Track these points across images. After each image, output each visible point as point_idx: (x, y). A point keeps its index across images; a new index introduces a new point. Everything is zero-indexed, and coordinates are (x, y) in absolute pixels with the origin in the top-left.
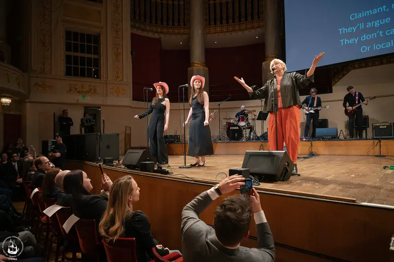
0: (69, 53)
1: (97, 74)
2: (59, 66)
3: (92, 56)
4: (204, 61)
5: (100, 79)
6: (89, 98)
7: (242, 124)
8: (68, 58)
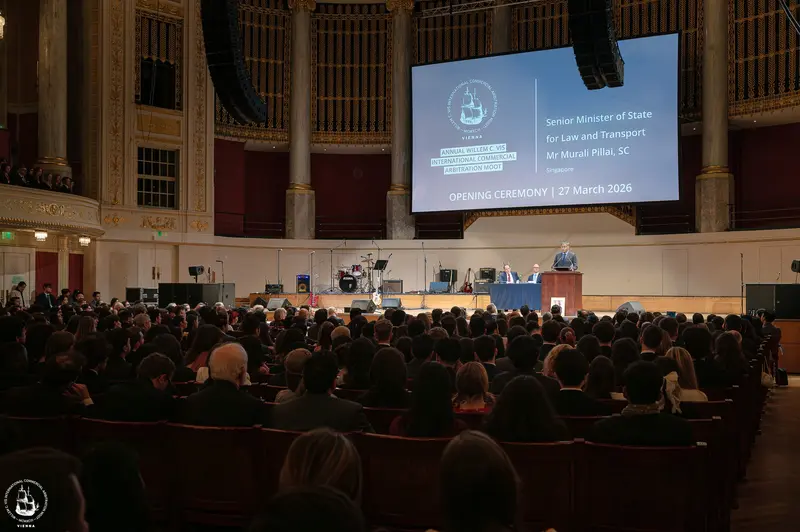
0: (141, 176)
1: (173, 204)
2: (132, 193)
3: (168, 179)
4: (309, 181)
5: (178, 209)
6: (166, 234)
7: (357, 274)
8: (140, 181)
